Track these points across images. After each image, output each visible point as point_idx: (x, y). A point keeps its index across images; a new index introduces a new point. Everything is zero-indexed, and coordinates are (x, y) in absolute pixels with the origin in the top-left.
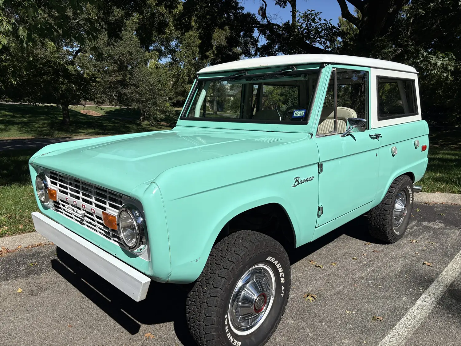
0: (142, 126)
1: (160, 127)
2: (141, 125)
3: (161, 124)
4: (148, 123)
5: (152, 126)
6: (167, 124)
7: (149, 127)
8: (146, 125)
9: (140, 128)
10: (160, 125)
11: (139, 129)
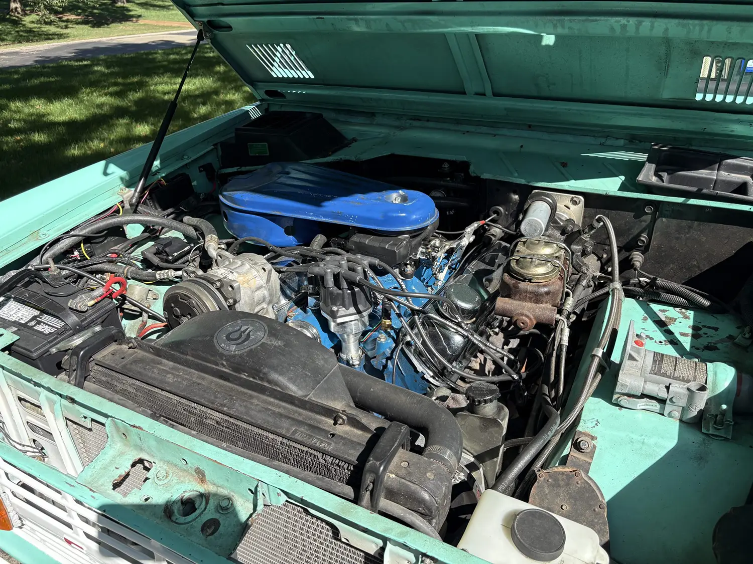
0: (24, 25)
1: (64, 24)
2: (22, 24)
3: (65, 18)
4: (38, 18)
5: (46, 23)
6: (77, 17)
7: (39, 25)
8: (33, 22)
9: (22, 31)
10: (64, 21)
11: (21, 33)
